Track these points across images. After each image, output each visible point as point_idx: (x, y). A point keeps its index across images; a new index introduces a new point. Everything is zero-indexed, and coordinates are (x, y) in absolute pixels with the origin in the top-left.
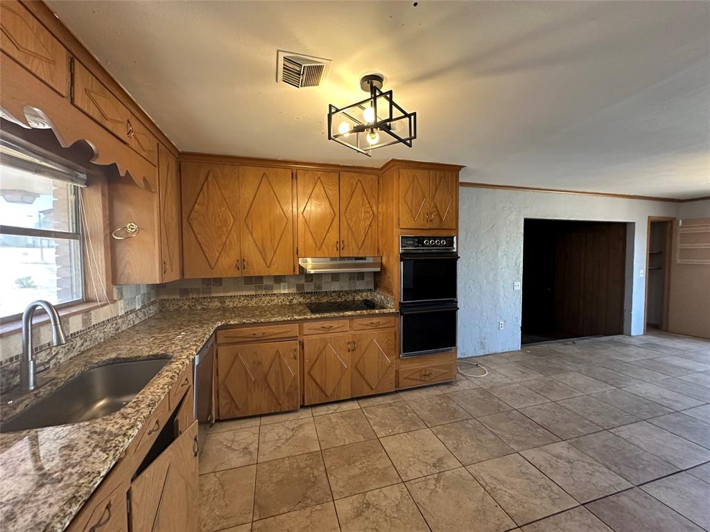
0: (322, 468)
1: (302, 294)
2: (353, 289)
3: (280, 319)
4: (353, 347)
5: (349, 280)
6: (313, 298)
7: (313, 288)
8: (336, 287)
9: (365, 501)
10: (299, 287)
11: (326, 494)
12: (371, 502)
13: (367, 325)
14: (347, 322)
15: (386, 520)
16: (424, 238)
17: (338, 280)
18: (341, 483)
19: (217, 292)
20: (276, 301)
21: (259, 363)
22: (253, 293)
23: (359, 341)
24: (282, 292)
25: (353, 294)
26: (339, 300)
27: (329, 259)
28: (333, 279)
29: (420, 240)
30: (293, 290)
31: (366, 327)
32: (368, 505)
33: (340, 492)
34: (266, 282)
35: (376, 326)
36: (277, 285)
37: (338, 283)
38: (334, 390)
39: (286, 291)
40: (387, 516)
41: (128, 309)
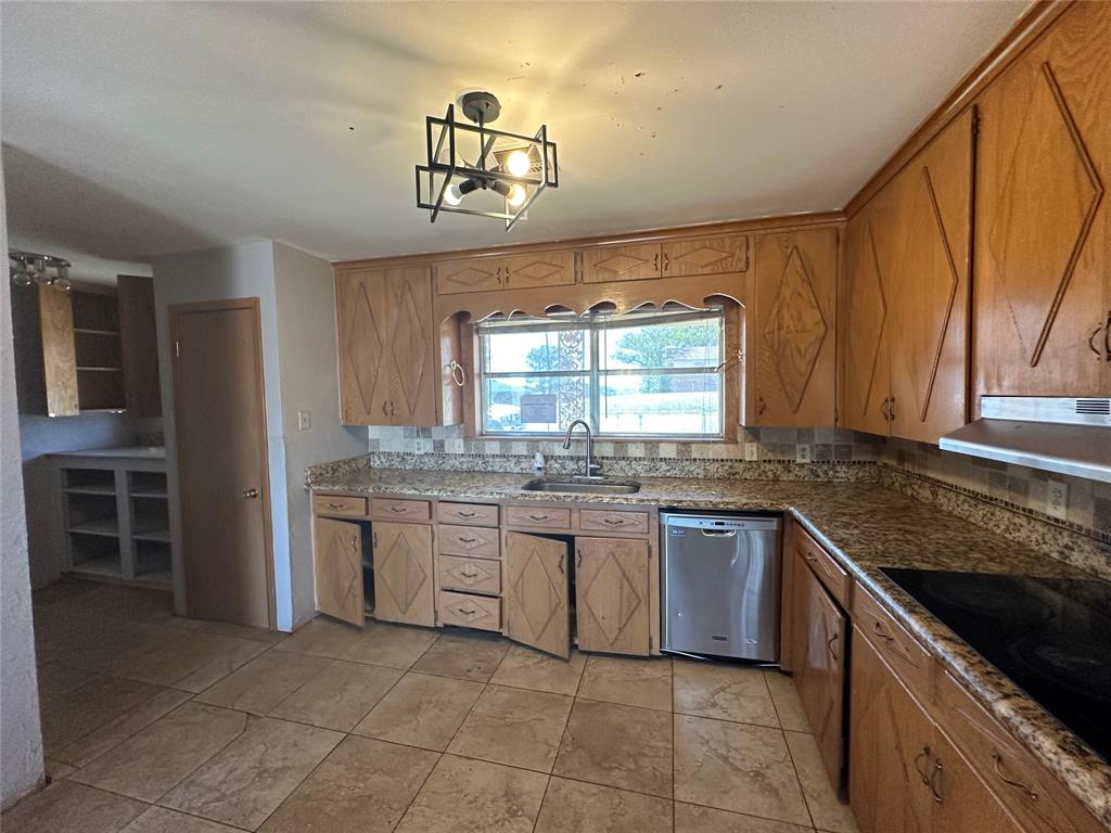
0: (623, 784)
9: (520, 813)
11: (569, 771)
12: (512, 820)
15: (472, 822)
18: (576, 797)
19: (936, 469)
30: (1084, 516)
32: (513, 814)
33: (560, 789)
36: (1037, 485)
40: (478, 828)
41: (770, 456)
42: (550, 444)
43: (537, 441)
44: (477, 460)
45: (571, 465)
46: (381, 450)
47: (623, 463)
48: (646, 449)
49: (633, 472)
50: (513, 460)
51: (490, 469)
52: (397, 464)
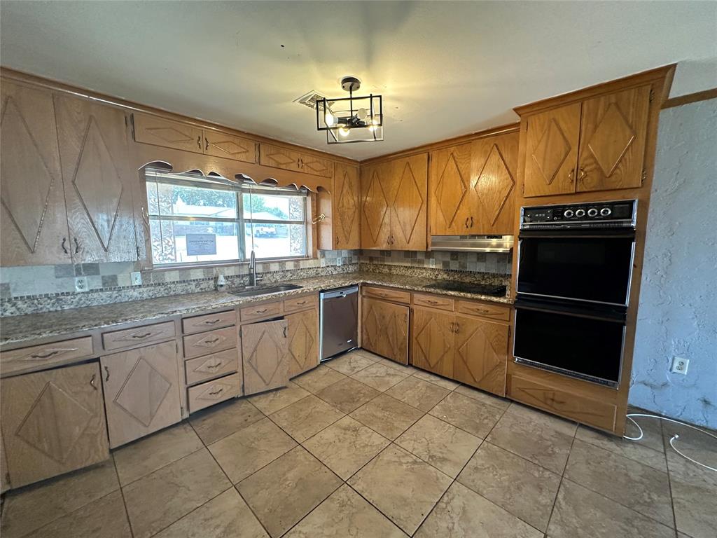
0: (368, 400)
1: (447, 271)
2: (503, 273)
3: (396, 286)
4: (457, 328)
5: (498, 262)
6: (456, 276)
7: (457, 266)
8: (481, 267)
9: (358, 428)
10: (446, 264)
11: (350, 409)
12: (359, 431)
13: (473, 310)
14: (452, 301)
16: (564, 208)
17: (485, 261)
18: (363, 412)
19: (389, 262)
20: (424, 274)
21: (384, 317)
22: (410, 265)
23: (463, 325)
24: (431, 267)
25: (500, 279)
26: (483, 283)
27: (459, 237)
28: (479, 259)
29: (558, 212)
30: (440, 266)
31: (472, 312)
32: (356, 431)
33: (356, 415)
34: (419, 257)
35: (485, 314)
36: (427, 260)
37: (484, 264)
38: (437, 363)
39: (434, 267)
41: (329, 264)
42: (221, 269)
43: (212, 267)
44: (158, 288)
45: (237, 281)
46: (15, 295)
47: (269, 275)
48: (280, 266)
49: (274, 280)
50: (194, 284)
51: (172, 293)
52: (48, 306)
